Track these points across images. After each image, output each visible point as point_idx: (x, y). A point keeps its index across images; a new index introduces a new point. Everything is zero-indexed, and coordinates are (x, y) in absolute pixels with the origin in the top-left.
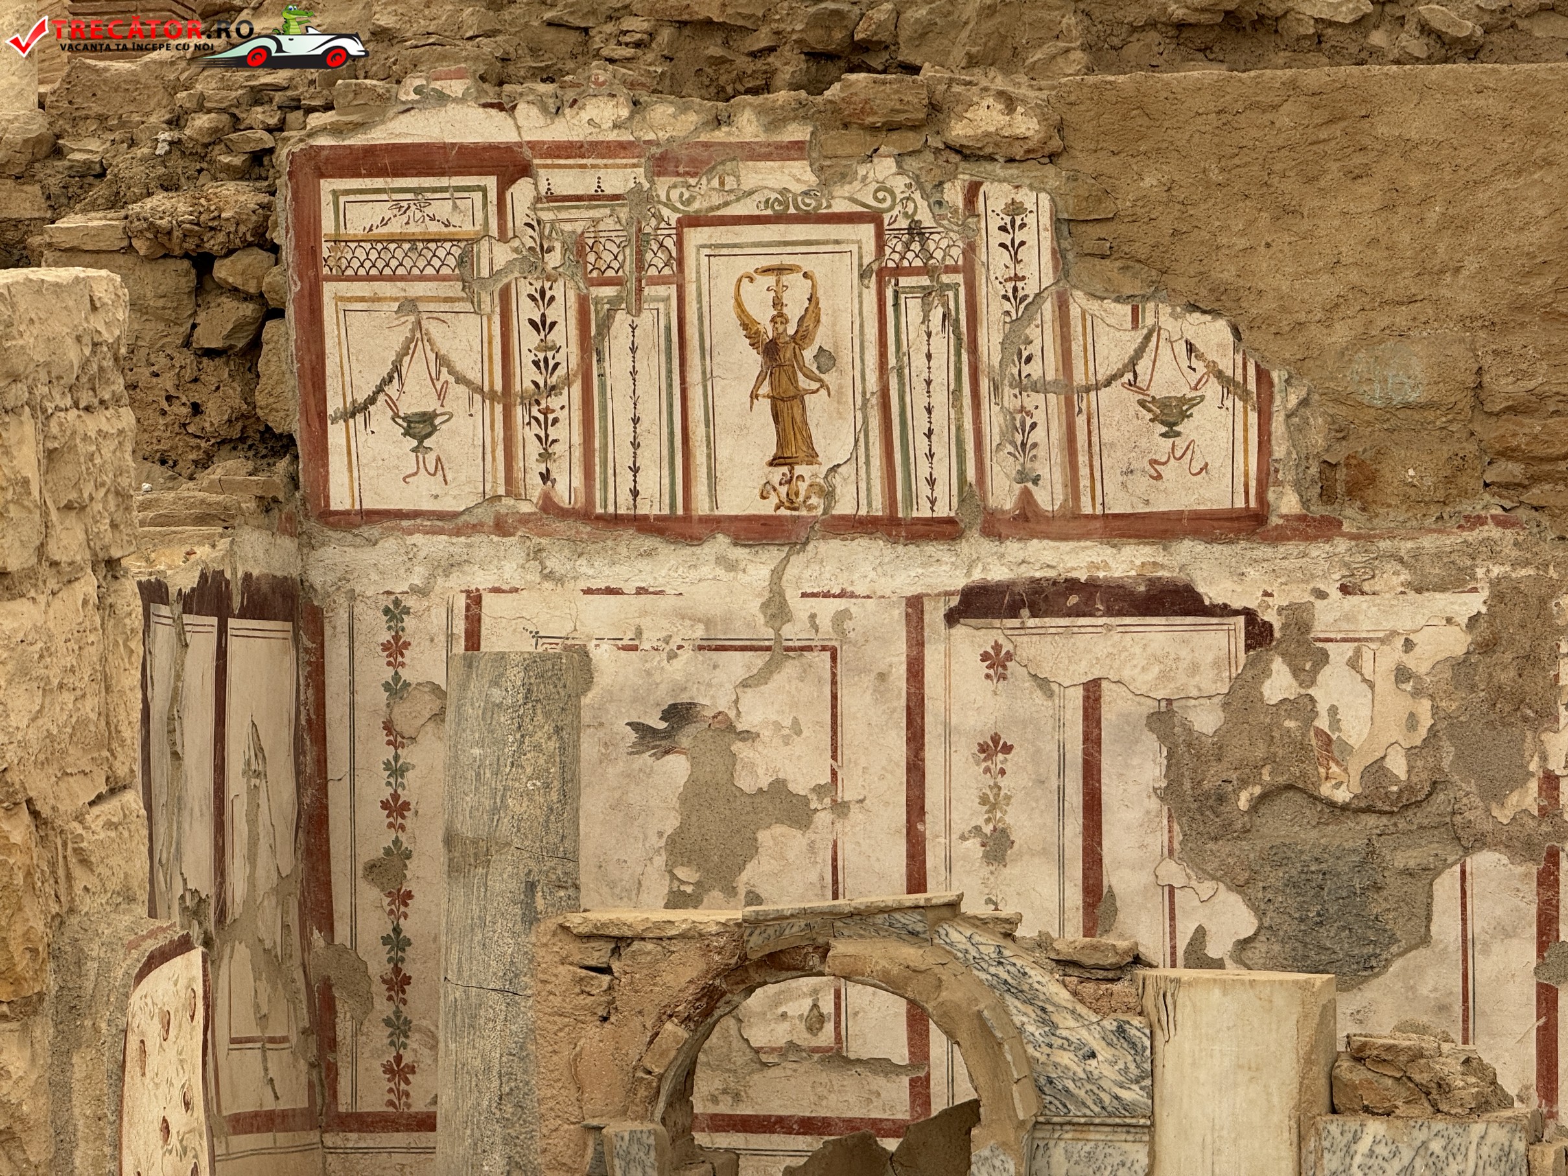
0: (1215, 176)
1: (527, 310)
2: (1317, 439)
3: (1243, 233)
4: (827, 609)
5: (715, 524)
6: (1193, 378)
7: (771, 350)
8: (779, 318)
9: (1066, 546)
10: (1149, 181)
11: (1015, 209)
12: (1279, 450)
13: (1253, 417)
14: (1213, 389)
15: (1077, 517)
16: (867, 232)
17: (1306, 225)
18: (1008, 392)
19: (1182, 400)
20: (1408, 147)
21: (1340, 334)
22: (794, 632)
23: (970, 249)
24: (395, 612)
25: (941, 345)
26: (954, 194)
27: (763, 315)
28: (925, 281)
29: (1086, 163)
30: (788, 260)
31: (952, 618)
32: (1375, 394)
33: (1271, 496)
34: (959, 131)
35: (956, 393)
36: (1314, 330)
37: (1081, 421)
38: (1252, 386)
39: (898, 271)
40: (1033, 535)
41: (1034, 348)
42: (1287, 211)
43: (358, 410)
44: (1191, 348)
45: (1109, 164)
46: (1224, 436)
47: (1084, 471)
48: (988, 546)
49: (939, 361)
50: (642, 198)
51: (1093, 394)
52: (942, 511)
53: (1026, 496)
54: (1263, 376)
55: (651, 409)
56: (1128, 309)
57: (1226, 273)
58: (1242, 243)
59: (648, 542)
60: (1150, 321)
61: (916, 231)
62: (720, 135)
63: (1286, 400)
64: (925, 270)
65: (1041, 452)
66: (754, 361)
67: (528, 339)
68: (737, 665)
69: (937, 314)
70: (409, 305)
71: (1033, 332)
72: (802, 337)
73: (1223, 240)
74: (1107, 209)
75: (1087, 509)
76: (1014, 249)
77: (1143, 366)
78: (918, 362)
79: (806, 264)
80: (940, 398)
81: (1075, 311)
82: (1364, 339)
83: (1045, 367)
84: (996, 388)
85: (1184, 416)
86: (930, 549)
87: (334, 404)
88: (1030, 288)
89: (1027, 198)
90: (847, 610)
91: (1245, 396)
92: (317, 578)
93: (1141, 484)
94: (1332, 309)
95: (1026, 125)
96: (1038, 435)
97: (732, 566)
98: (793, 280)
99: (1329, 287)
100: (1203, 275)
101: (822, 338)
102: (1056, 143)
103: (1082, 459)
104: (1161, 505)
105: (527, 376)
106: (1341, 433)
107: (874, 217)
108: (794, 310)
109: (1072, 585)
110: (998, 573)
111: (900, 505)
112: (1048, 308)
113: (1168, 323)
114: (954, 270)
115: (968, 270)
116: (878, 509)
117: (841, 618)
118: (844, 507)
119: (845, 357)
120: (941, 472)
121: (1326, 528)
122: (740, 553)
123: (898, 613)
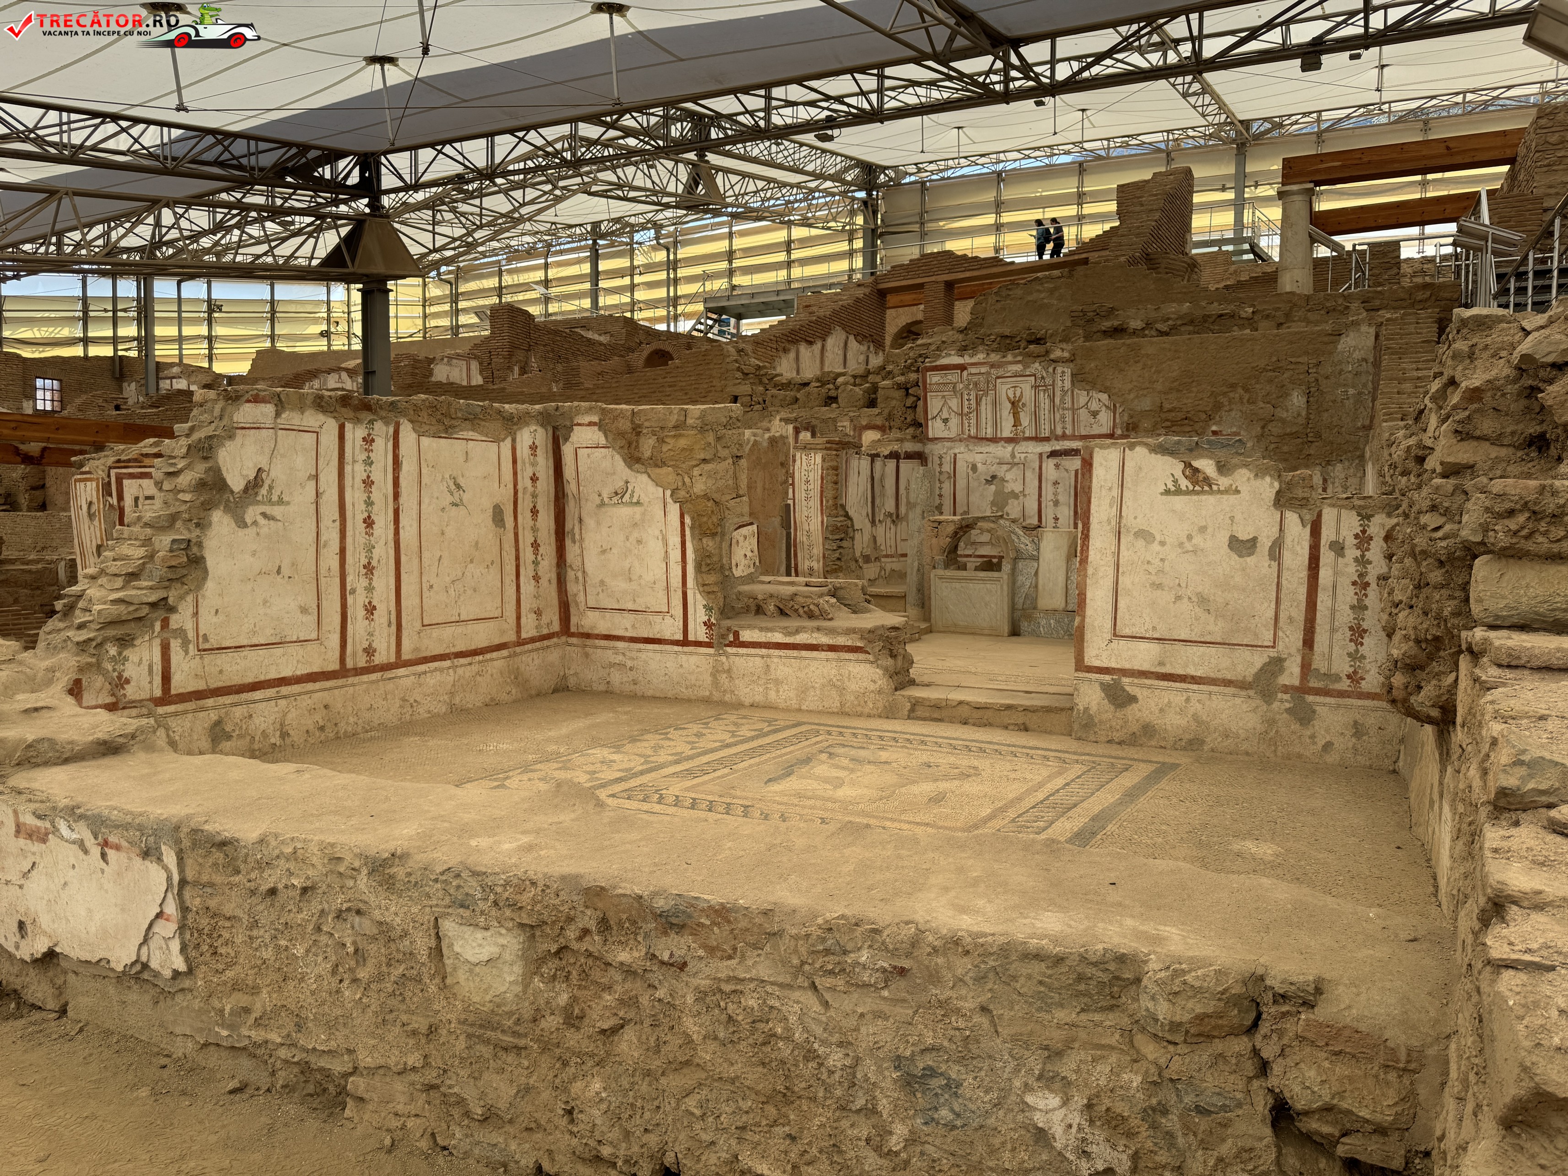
0: (1106, 364)
1: (966, 397)
2: (1126, 418)
3: (1112, 376)
4: (1023, 456)
5: (1002, 439)
6: (1100, 406)
7: (1013, 403)
8: (1015, 397)
9: (1072, 442)
10: (1092, 365)
11: (1063, 372)
12: (1117, 421)
13: (1112, 414)
14: (1104, 408)
15: (1074, 436)
16: (1033, 378)
17: (1125, 373)
18: (1061, 410)
19: (1097, 411)
20: (1148, 355)
21: (1132, 396)
22: (1016, 460)
23: (1054, 381)
24: (941, 458)
25: (1047, 401)
26: (1051, 370)
27: (1011, 396)
28: (1044, 388)
29: (1079, 361)
30: (1017, 385)
31: (1048, 457)
32: (1139, 408)
33: (1115, 430)
34: (1052, 356)
35: (1050, 411)
36: (1126, 395)
37: (1076, 416)
38: (1112, 408)
39: (1039, 386)
40: (1065, 440)
41: (1066, 401)
42: (1121, 370)
43: (934, 418)
44: (1099, 400)
45: (1083, 362)
46: (1106, 418)
47: (1076, 426)
48: (1056, 442)
49: (1047, 404)
50: (988, 373)
51: (1078, 410)
52: (1047, 435)
53: (1064, 432)
54: (1114, 405)
55: (990, 416)
56: (1086, 392)
57: (1108, 384)
58: (1111, 378)
59: (988, 443)
60: (1091, 395)
61: (1043, 378)
62: (1004, 360)
63: (1119, 410)
64: (1044, 386)
65: (1067, 422)
66: (1009, 406)
67: (966, 403)
68: (1005, 467)
69: (1047, 395)
70: (944, 397)
71: (1066, 398)
72: (1019, 401)
73: (1107, 377)
74: (1083, 372)
75: (1076, 434)
76: (1063, 381)
77: (1089, 404)
78: (1043, 405)
79: (1021, 385)
80: (1047, 412)
81: (1075, 393)
82: (1137, 397)
83: (1068, 405)
84: (1058, 410)
85: (1098, 414)
86: (1044, 443)
87: (930, 417)
88: (1066, 389)
89: (1066, 370)
90: (1027, 456)
91: (1110, 410)
92: (926, 451)
93: (1088, 428)
94: (1130, 391)
95: (1066, 355)
96: (1067, 419)
97: (1005, 447)
98: (1018, 389)
99: (1130, 386)
100: (1103, 385)
101: (1023, 401)
102: (1072, 358)
103: (1076, 424)
104: (1092, 433)
105: (966, 410)
106: (1131, 417)
107: (1034, 375)
108: (1018, 395)
110: (1058, 448)
111: (1038, 434)
112: (1070, 393)
113: (1095, 395)
114: (1050, 385)
115: (1053, 385)
116: (1034, 435)
118: (1027, 435)
119: (1028, 404)
120: (1047, 427)
121: (1127, 437)
122: (1006, 445)
123: (1037, 456)
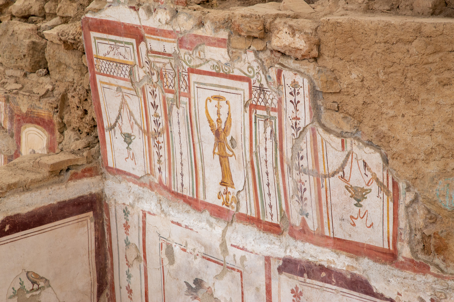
0: (382, 77)
1: (150, 99)
2: (420, 221)
3: (393, 107)
4: (239, 253)
6: (367, 179)
7: (217, 134)
8: (219, 120)
9: (319, 249)
10: (354, 76)
11: (295, 84)
12: (402, 224)
13: (391, 204)
14: (374, 187)
15: (323, 236)
16: (246, 85)
17: (419, 108)
18: (295, 172)
19: (363, 189)
21: (433, 168)
22: (229, 260)
23: (280, 101)
24: (126, 213)
25: (270, 144)
26: (273, 73)
27: (214, 117)
28: (265, 113)
29: (329, 63)
30: (222, 94)
31: (280, 270)
32: (447, 203)
33: (399, 246)
34: (275, 43)
35: (276, 168)
36: (420, 164)
37: (323, 191)
38: (391, 189)
39: (256, 107)
40: (307, 240)
41: (303, 153)
42: (415, 99)
43: (112, 128)
44: (365, 165)
45: (338, 65)
46: (379, 211)
47: (325, 215)
48: (291, 241)
49: (269, 152)
50: (177, 57)
51: (327, 179)
52: (275, 221)
53: (304, 222)
54: (395, 184)
55: (185, 150)
56: (339, 140)
57: (384, 128)
58: (392, 113)
59: (188, 207)
60: (348, 148)
61: (261, 89)
62: (200, 32)
63: (405, 199)
64: (265, 108)
65: (308, 202)
66: (212, 137)
67: (152, 111)
68: (214, 269)
69: (269, 130)
70: (119, 88)
71: (303, 145)
72: (226, 131)
73: (384, 110)
74: (335, 88)
75: (327, 234)
76: (296, 103)
77: (347, 169)
78: (262, 151)
79: (228, 97)
80: (270, 170)
81: (319, 138)
82: (444, 173)
83: (308, 163)
84: (290, 169)
85: (364, 197)
86: (272, 237)
87: (106, 125)
88: (301, 125)
89: (299, 79)
90: (244, 256)
91: (388, 193)
92: (107, 192)
93: (347, 226)
94: (429, 155)
95: (300, 43)
96: (307, 194)
97: (211, 225)
98: (223, 103)
100: (374, 128)
101: (232, 133)
102: (315, 53)
103: (324, 209)
104: (356, 239)
105: (153, 127)
107: (247, 79)
108: (224, 118)
109: (322, 268)
110: (295, 255)
111: (261, 214)
112: (308, 134)
113: (356, 150)
114: (274, 110)
115: (279, 110)
116: (254, 214)
117: (243, 258)
118: (243, 210)
119: (239, 143)
120: (274, 204)
121: (423, 268)
122: (213, 220)
123: (262, 262)
